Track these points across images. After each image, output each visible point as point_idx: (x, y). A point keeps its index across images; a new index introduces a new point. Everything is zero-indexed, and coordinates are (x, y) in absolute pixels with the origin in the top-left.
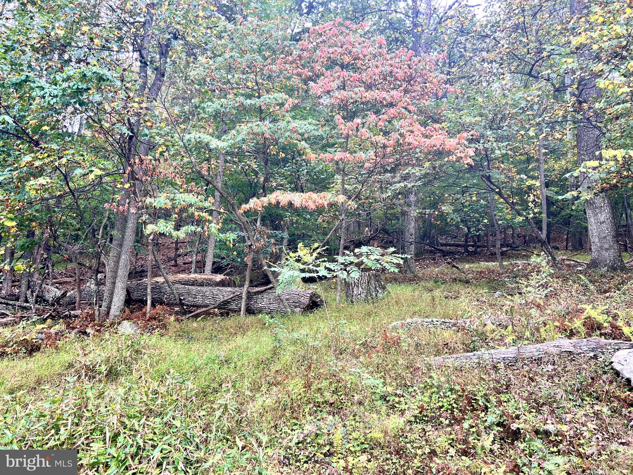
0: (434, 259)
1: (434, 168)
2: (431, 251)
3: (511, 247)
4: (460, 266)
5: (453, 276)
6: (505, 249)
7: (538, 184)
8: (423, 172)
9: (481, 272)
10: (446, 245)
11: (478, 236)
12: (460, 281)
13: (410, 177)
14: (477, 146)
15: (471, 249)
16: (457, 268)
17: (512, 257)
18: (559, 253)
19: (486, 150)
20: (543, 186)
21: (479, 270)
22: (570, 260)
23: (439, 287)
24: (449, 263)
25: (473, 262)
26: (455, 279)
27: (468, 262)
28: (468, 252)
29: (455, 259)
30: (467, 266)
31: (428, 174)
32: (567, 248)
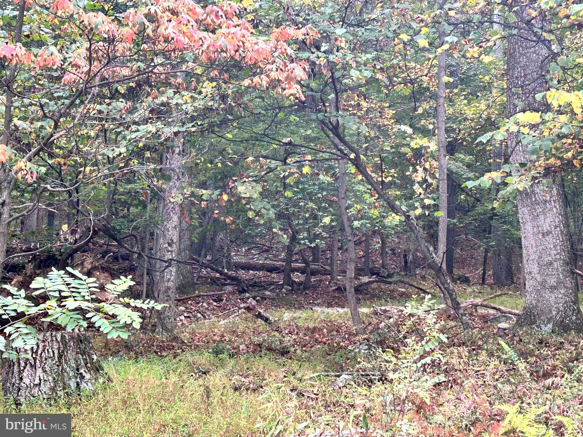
0: (219, 300)
1: (224, 98)
2: (214, 281)
3: (378, 274)
4: (272, 315)
5: (256, 339)
6: (365, 279)
7: (433, 146)
8: (200, 104)
9: (314, 330)
10: (247, 267)
11: (315, 250)
12: (269, 349)
13: (169, 112)
14: (313, 57)
15: (297, 277)
16: (266, 320)
17: (379, 298)
18: (469, 290)
19: (332, 66)
20: (443, 151)
21: (311, 325)
22: (486, 306)
23: (223, 364)
24: (248, 309)
25: (300, 307)
26: (260, 345)
27: (290, 306)
28: (292, 283)
29: (264, 298)
30: (287, 315)
31: (210, 109)
32: (484, 279)
